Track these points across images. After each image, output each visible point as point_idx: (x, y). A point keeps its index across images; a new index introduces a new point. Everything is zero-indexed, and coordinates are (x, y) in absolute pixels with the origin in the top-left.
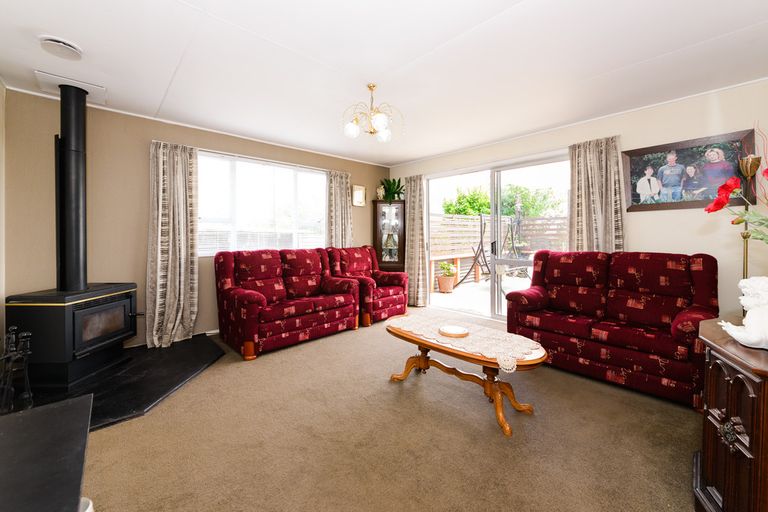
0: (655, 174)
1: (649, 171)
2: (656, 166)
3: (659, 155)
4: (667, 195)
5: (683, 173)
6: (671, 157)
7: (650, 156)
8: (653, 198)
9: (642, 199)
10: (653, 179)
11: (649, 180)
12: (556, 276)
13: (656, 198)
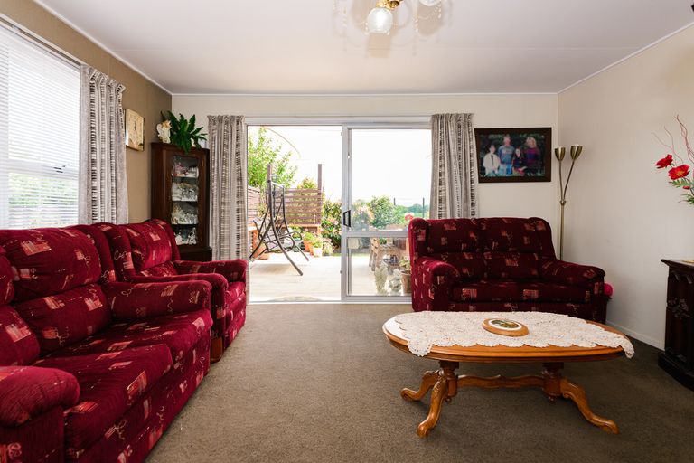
0: (496, 152)
1: (492, 149)
2: (497, 145)
3: (499, 136)
4: (503, 170)
5: (514, 155)
6: (507, 139)
7: (493, 136)
8: (494, 172)
9: (487, 172)
10: (495, 156)
11: (492, 157)
12: (443, 244)
13: (496, 172)
